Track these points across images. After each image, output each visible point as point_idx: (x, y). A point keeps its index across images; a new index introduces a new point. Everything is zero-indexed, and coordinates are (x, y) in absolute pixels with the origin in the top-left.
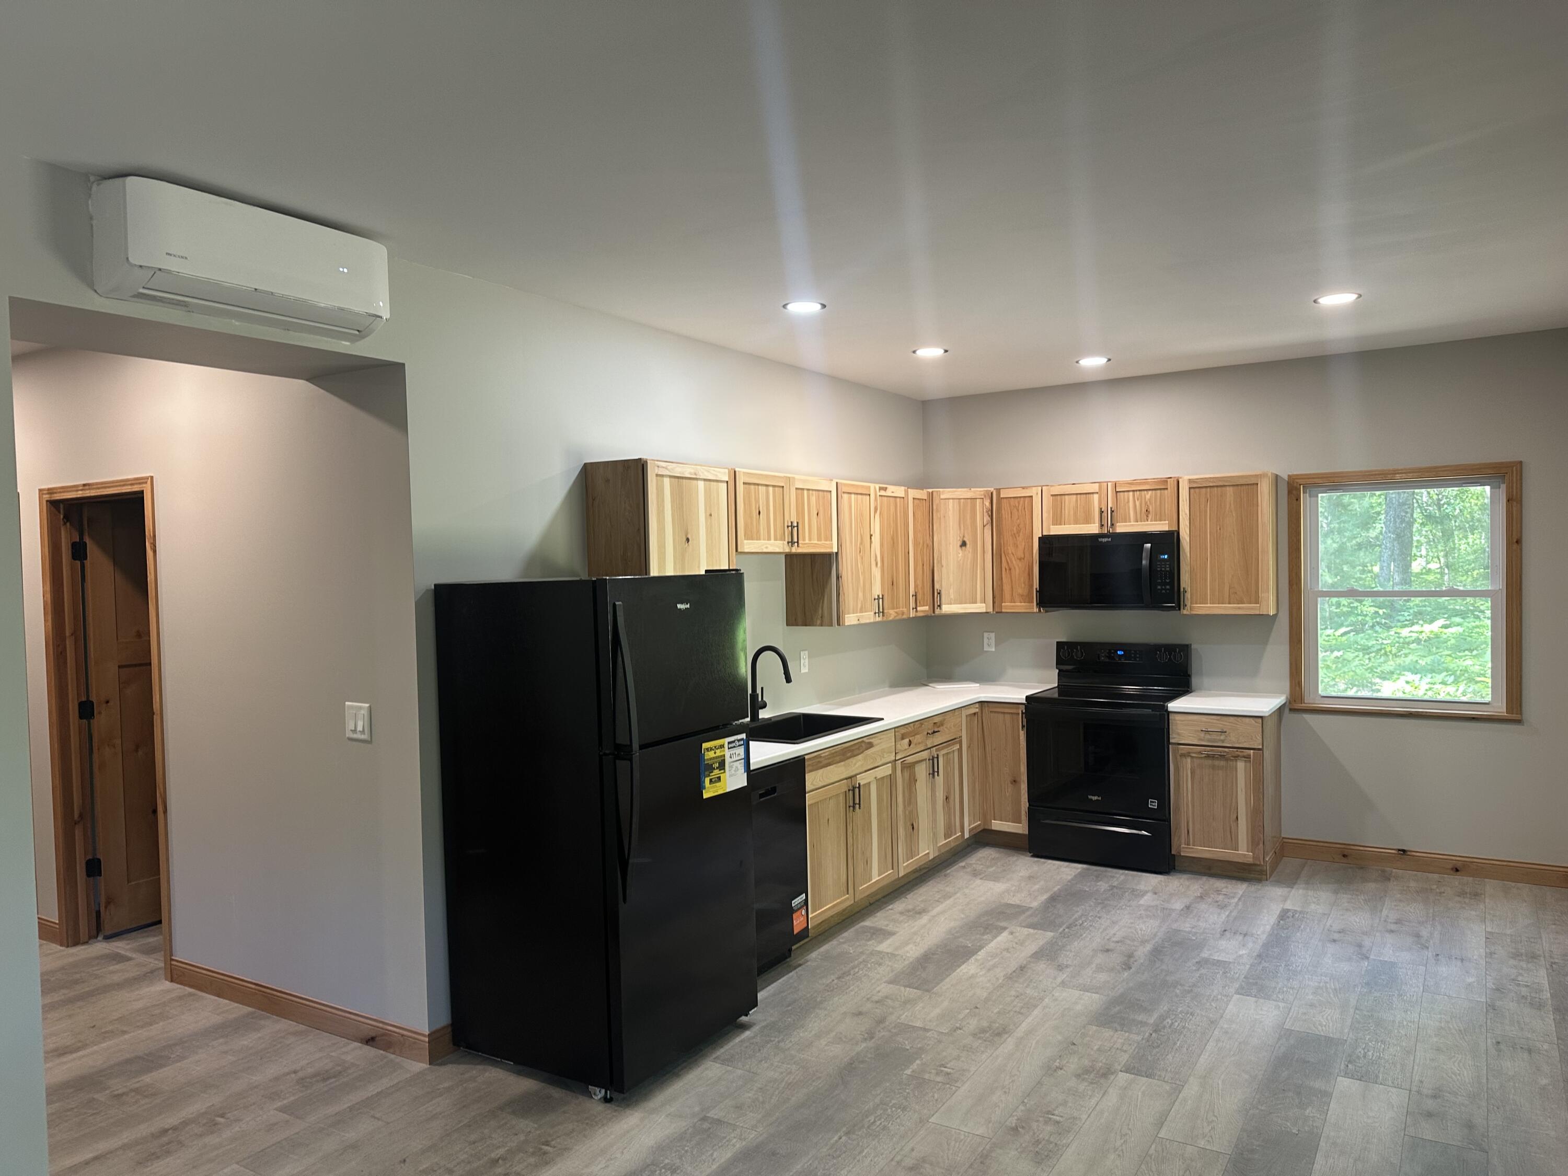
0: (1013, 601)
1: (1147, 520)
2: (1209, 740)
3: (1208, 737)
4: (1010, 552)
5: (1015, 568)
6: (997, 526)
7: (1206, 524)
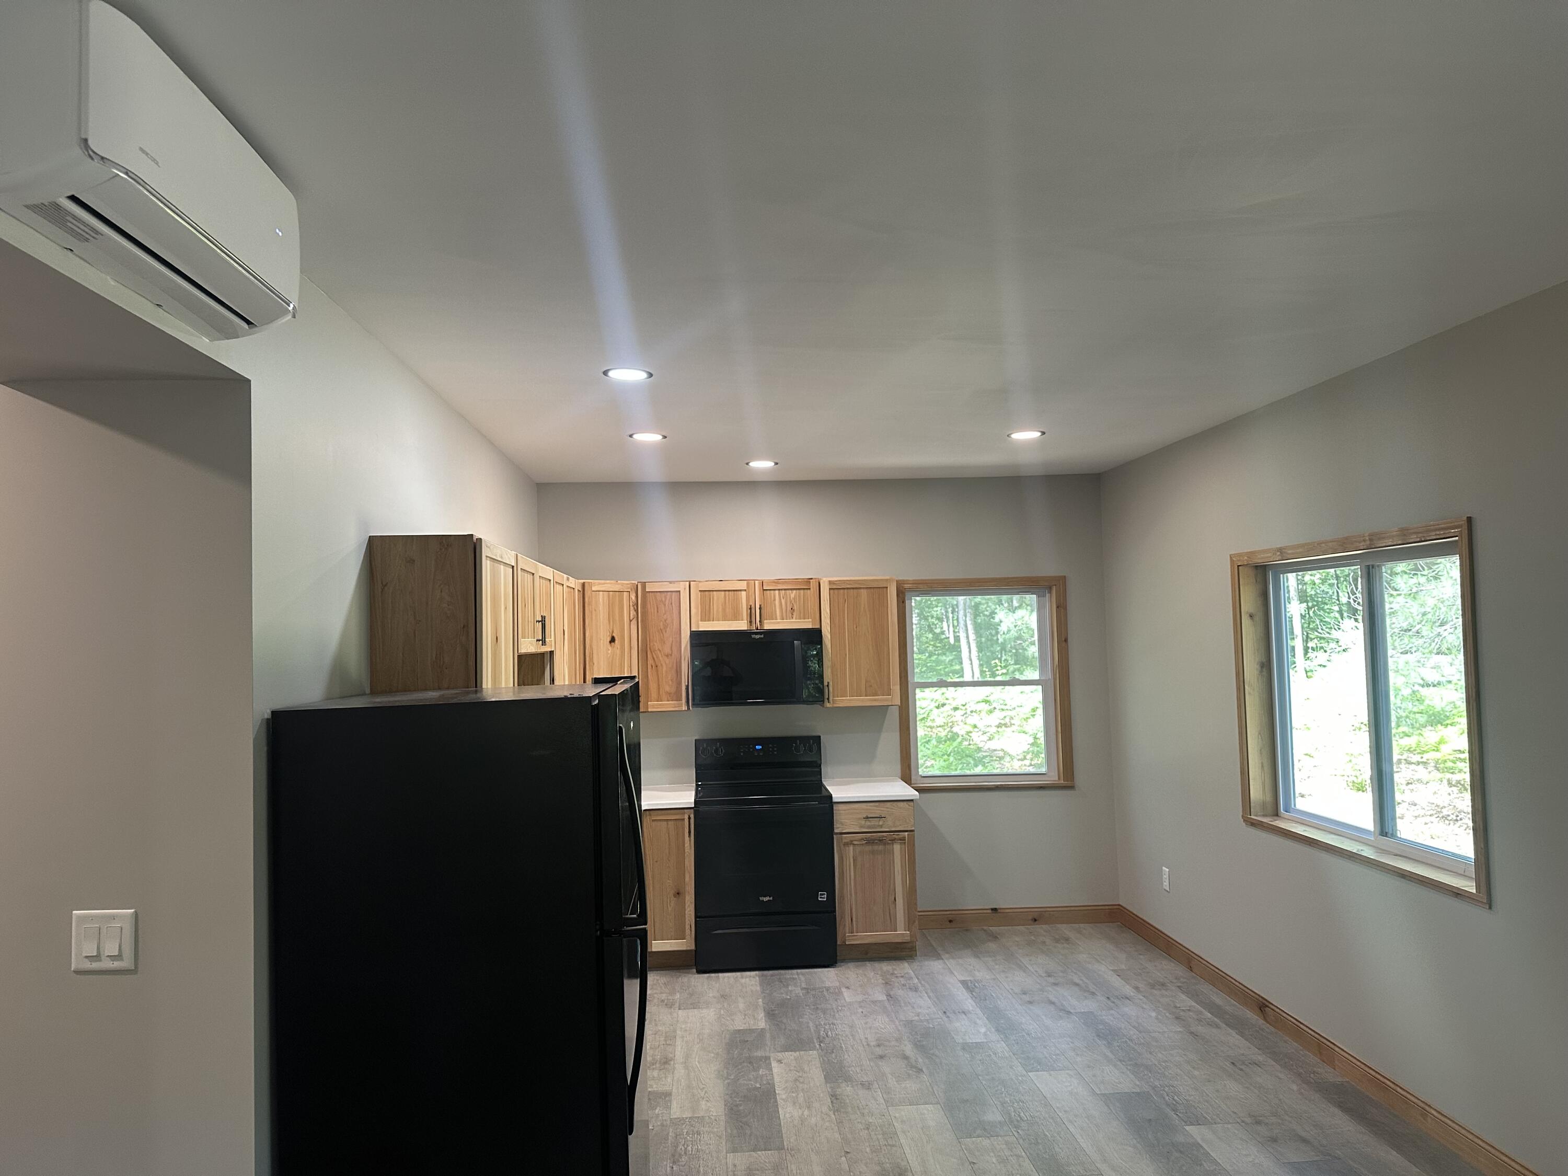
0: (660, 699)
1: (793, 618)
2: (869, 827)
3: (868, 823)
4: (657, 649)
5: (662, 665)
6: (642, 621)
7: (844, 623)
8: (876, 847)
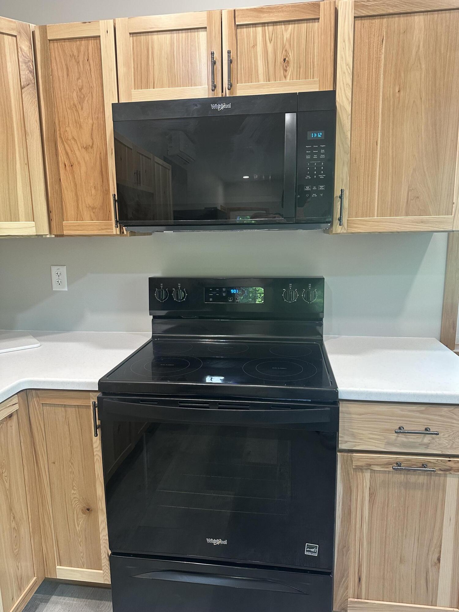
0: (79, 217)
1: (285, 77)
2: (404, 445)
3: (402, 438)
4: (70, 137)
5: (79, 163)
6: (46, 91)
7: (377, 83)
8: (413, 478)
